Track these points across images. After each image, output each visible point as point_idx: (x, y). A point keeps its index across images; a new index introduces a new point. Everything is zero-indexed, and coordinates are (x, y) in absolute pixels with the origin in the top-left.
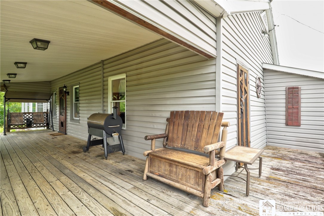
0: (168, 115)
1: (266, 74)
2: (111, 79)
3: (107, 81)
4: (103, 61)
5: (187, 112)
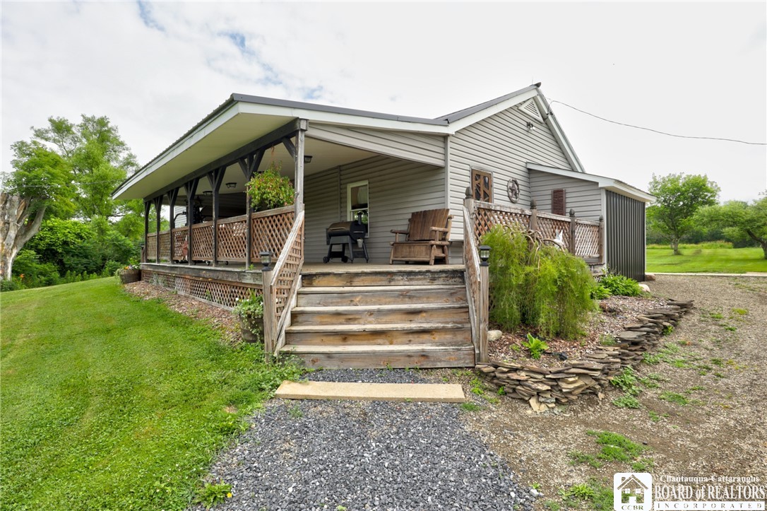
0: (410, 216)
1: (532, 176)
2: (350, 186)
3: (346, 188)
4: (340, 166)
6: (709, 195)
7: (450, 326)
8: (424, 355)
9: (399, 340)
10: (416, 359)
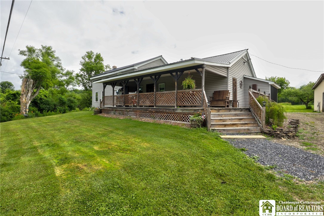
5: (219, 91)
6: (286, 85)
7: (252, 122)
8: (248, 130)
9: (239, 126)
10: (246, 131)
